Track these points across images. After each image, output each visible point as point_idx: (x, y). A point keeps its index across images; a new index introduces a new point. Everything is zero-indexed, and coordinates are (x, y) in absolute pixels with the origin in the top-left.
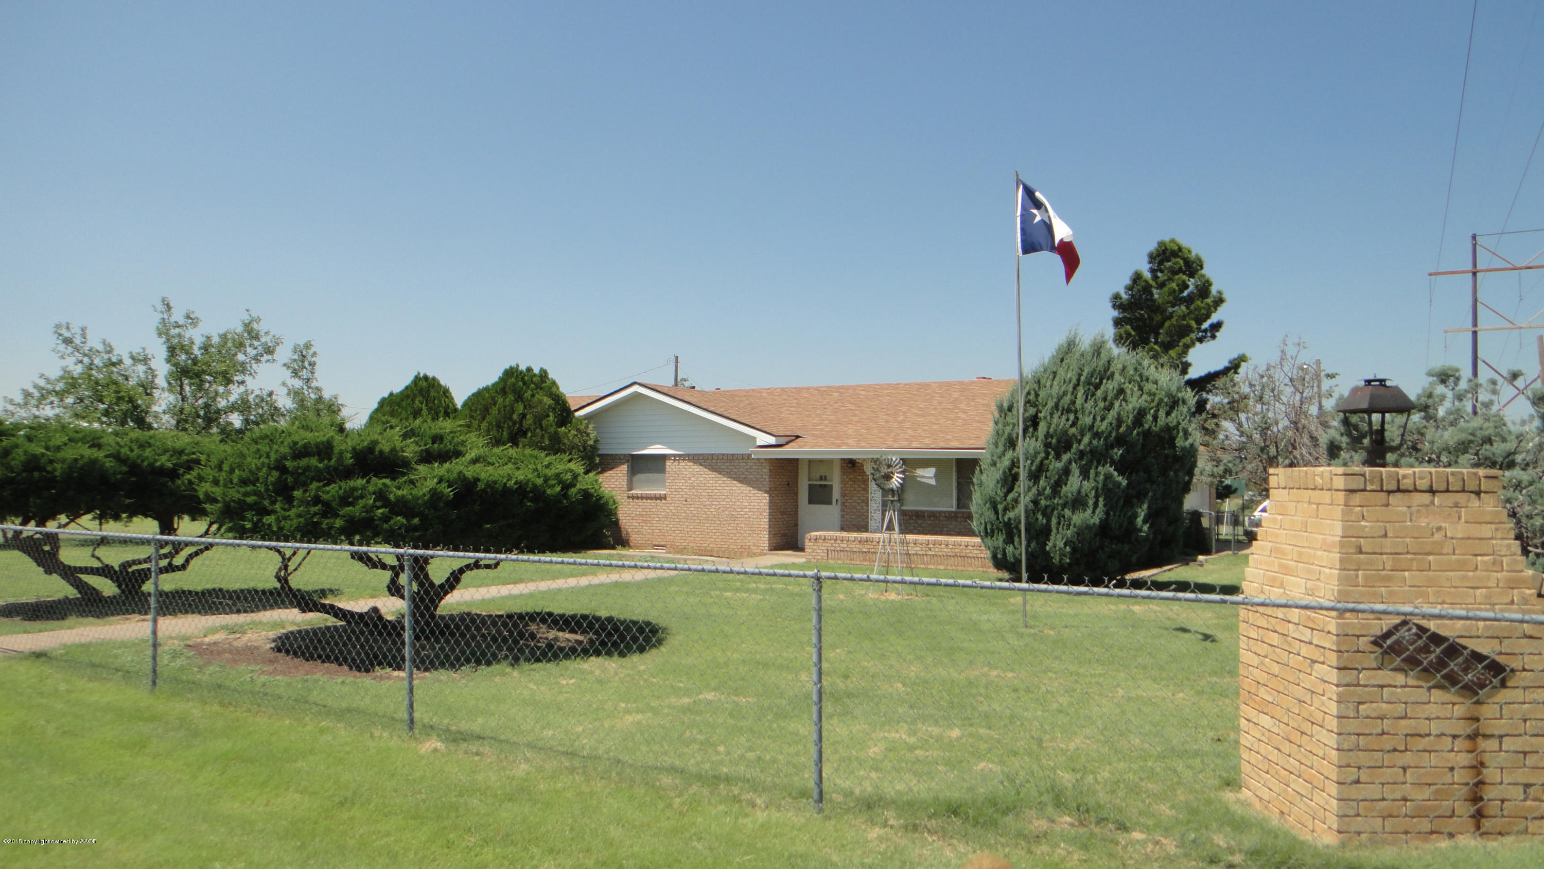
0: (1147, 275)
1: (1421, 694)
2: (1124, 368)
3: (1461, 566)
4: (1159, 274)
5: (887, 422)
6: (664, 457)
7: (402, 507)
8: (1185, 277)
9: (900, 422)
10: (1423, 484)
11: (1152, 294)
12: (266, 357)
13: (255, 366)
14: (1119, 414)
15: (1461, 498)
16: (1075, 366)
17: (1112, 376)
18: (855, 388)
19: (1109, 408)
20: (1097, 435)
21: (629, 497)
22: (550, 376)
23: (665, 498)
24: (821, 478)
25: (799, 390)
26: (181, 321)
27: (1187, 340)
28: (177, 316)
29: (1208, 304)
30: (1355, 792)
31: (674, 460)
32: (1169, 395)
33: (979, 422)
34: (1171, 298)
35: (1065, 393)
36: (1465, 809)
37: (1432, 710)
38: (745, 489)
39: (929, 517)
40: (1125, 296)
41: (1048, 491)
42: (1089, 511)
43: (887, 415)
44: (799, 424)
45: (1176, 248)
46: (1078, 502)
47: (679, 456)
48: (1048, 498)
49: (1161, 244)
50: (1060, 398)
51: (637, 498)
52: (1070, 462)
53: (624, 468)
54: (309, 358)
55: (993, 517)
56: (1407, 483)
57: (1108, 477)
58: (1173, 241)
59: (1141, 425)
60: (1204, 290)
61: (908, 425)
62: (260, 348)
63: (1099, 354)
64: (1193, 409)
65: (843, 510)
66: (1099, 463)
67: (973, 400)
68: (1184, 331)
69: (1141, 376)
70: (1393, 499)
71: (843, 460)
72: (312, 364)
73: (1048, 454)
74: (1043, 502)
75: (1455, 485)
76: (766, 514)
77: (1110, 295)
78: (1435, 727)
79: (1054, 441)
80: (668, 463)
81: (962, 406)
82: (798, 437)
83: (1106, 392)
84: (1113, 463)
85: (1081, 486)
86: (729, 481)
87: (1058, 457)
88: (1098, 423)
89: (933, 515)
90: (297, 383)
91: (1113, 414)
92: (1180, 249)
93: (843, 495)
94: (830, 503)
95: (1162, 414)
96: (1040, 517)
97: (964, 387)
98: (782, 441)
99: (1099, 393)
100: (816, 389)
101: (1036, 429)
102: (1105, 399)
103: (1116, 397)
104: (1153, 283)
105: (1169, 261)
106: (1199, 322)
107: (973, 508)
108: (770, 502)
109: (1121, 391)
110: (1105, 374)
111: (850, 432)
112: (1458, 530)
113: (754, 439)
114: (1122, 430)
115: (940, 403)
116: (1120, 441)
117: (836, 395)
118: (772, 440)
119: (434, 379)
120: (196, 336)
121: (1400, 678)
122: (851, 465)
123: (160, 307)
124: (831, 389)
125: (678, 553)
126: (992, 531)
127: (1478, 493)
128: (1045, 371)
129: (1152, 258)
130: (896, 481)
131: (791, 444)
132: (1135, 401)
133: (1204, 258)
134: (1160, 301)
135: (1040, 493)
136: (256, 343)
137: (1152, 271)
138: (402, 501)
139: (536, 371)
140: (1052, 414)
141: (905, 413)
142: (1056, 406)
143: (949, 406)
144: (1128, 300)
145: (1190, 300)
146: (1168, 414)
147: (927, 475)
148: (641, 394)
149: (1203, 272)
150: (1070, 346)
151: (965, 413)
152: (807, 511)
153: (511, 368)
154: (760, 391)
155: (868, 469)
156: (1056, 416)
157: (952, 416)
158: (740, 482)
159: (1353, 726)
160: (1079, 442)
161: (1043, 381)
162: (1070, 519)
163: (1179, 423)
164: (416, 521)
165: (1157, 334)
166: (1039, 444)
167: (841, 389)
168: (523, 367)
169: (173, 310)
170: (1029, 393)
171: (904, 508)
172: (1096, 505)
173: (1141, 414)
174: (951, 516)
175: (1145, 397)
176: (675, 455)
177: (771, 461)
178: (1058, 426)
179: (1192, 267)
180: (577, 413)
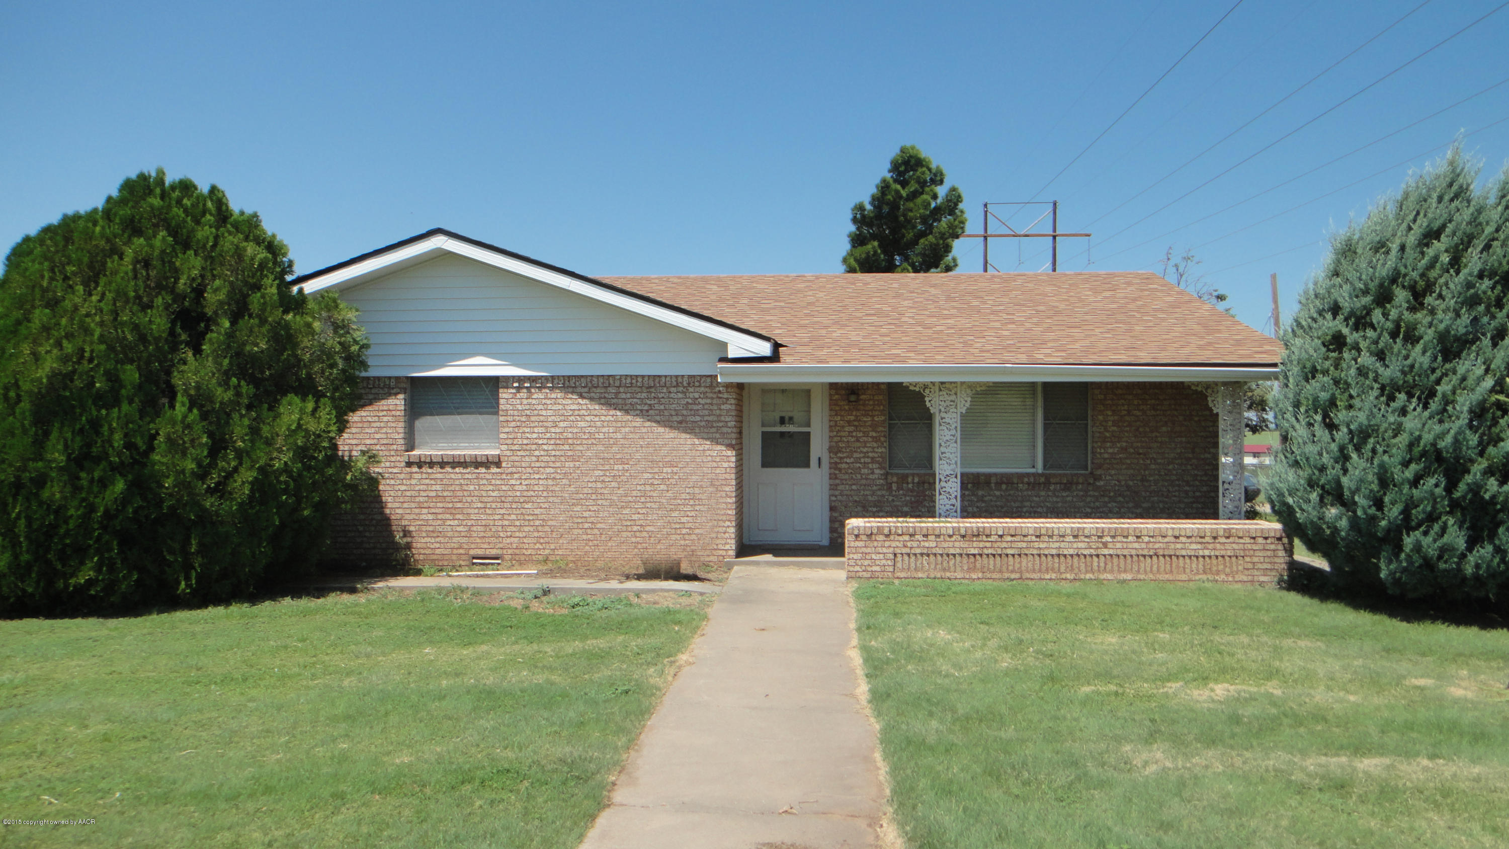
0: (894, 185)
6: (494, 383)
21: (409, 464)
23: (498, 464)
31: (519, 389)
38: (684, 442)
39: (999, 484)
45: (917, 157)
47: (532, 379)
49: (902, 151)
51: (431, 464)
53: (397, 403)
65: (833, 476)
71: (833, 386)
80: (505, 395)
82: (777, 345)
89: (1007, 481)
92: (921, 158)
93: (833, 450)
94: (806, 464)
105: (913, 171)
108: (736, 466)
113: (724, 345)
118: (754, 347)
122: (850, 396)
134: (910, 215)
144: (871, 212)
145: (938, 213)
148: (448, 253)
152: (761, 480)
155: (938, 402)
158: (673, 429)
176: (520, 379)
180: (309, 287)
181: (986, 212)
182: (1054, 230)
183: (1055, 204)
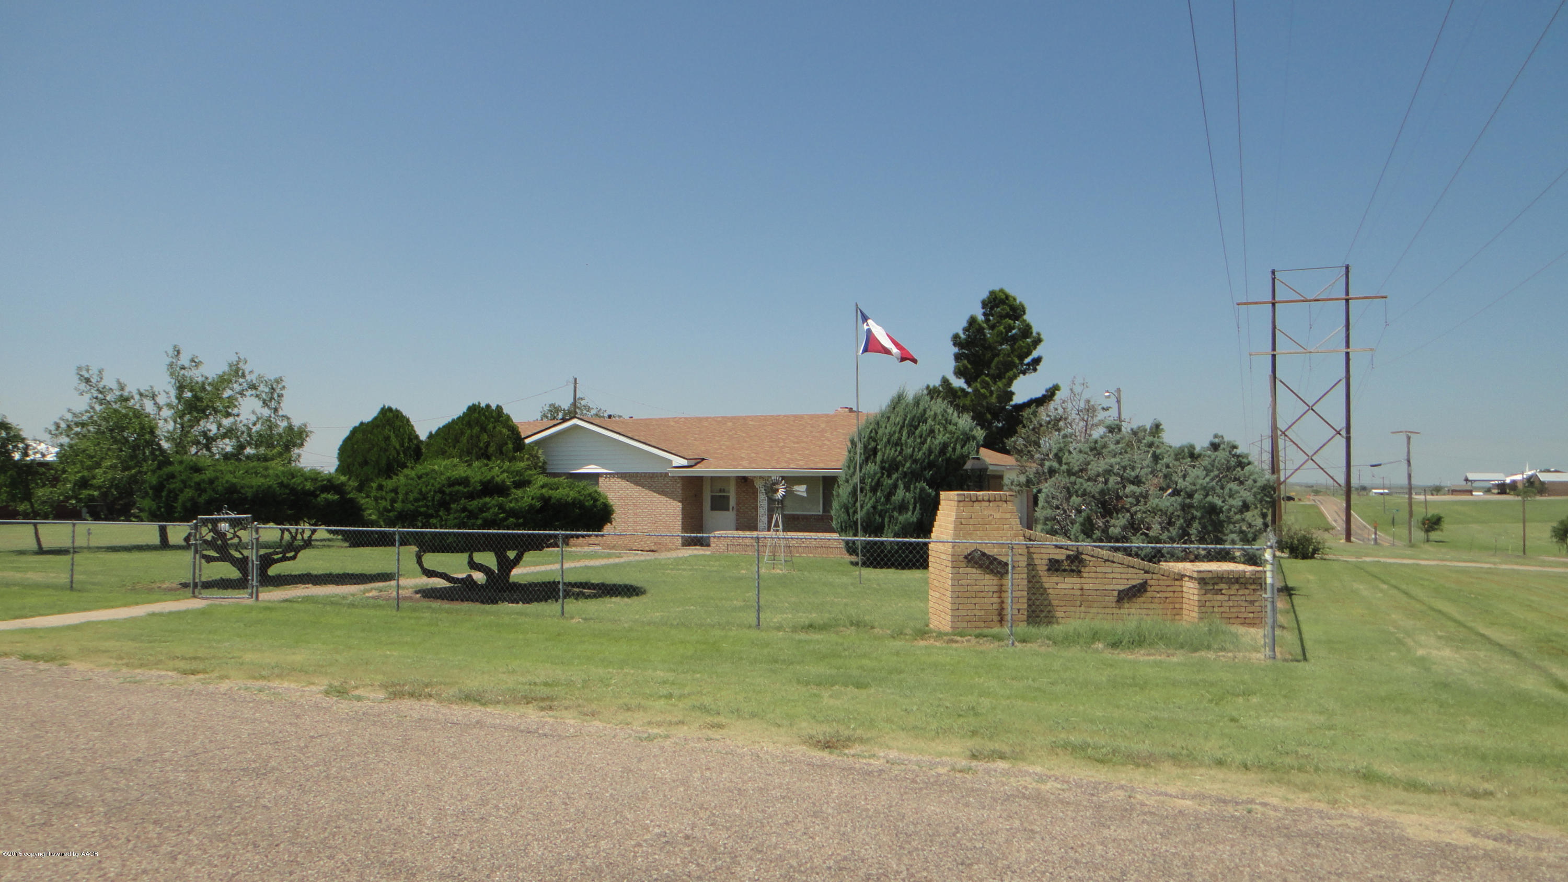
0: (981, 318)
1: (982, 577)
2: (935, 414)
3: (998, 529)
4: (991, 318)
5: (771, 447)
6: (598, 475)
7: (513, 513)
8: (1011, 322)
9: (781, 448)
10: (986, 498)
11: (984, 335)
12: (250, 392)
13: (240, 399)
14: (930, 447)
15: (1000, 503)
16: (902, 413)
17: (925, 421)
18: (745, 418)
19: (923, 443)
20: (915, 461)
22: (505, 412)
24: (721, 491)
25: (700, 420)
26: (187, 364)
27: (1010, 374)
28: (184, 360)
29: (1028, 344)
30: (957, 613)
31: (606, 477)
32: (964, 433)
33: (839, 448)
34: (999, 339)
35: (895, 432)
36: (996, 618)
37: (985, 582)
38: (663, 499)
39: (803, 519)
40: (963, 336)
41: (883, 499)
42: (910, 513)
43: (771, 442)
44: (703, 449)
45: (1003, 297)
46: (902, 508)
47: (611, 474)
48: (882, 504)
49: (992, 293)
50: (891, 435)
52: (897, 480)
54: (278, 391)
55: (846, 517)
56: (980, 498)
57: (922, 490)
58: (1002, 291)
59: (945, 454)
60: (1027, 331)
61: (786, 450)
62: (245, 384)
63: (918, 404)
64: (981, 443)
65: (737, 515)
66: (916, 480)
67: (836, 430)
68: (1009, 366)
69: (946, 420)
70: (975, 504)
71: (738, 477)
72: (280, 396)
73: (883, 474)
74: (879, 507)
75: (998, 498)
76: (680, 518)
77: (951, 335)
78: (987, 589)
79: (887, 465)
80: (601, 480)
81: (828, 435)
82: (703, 459)
83: (921, 432)
84: (925, 480)
85: (905, 496)
86: (650, 493)
87: (889, 476)
88: (916, 453)
90: (266, 412)
91: (926, 446)
92: (1007, 297)
93: (738, 503)
94: (728, 509)
95: (958, 447)
96: (877, 518)
97: (829, 419)
98: (692, 462)
99: (917, 432)
100: (714, 419)
101: (875, 457)
102: (921, 437)
103: (928, 435)
104: (985, 325)
105: (998, 307)
106: (1022, 357)
107: (833, 513)
108: (683, 509)
109: (932, 431)
110: (923, 419)
111: (743, 455)
112: (998, 516)
113: (671, 461)
114: (932, 457)
115: (811, 432)
116: (931, 465)
117: (730, 424)
118: (684, 462)
119: (397, 411)
120: (197, 375)
121: (974, 570)
122: (745, 482)
123: (171, 352)
124: (725, 419)
125: (610, 549)
126: (846, 527)
127: (1006, 501)
128: (882, 416)
129: (984, 304)
130: (781, 492)
131: (699, 465)
132: (941, 438)
133: (1026, 306)
134: (991, 341)
135: (877, 501)
136: (241, 380)
137: (985, 314)
138: (512, 509)
139: (494, 407)
140: (885, 447)
141: (784, 440)
142: (889, 441)
143: (818, 435)
144: (965, 339)
145: (1014, 339)
146: (962, 448)
147: (801, 490)
148: (578, 426)
149: (1025, 317)
150: (900, 398)
151: (829, 440)
152: (711, 516)
153: (474, 405)
154: (668, 420)
155: (759, 485)
156: (888, 448)
157: (820, 443)
158: (659, 494)
159: (956, 589)
160: (903, 466)
161: (881, 423)
162: (897, 519)
163: (969, 453)
164: (521, 521)
165: (989, 367)
166: (877, 467)
167: (734, 419)
168: (483, 405)
169: (181, 355)
170: (871, 432)
171: (786, 513)
172: (914, 508)
173: (945, 446)
174: (819, 519)
175: (947, 435)
176: (606, 474)
177: (683, 478)
178: (889, 454)
179: (1017, 312)
180: (527, 441)
181: (1274, 280)
182: (1347, 294)
183: (1347, 268)
